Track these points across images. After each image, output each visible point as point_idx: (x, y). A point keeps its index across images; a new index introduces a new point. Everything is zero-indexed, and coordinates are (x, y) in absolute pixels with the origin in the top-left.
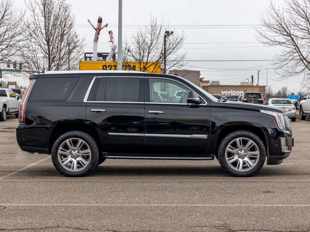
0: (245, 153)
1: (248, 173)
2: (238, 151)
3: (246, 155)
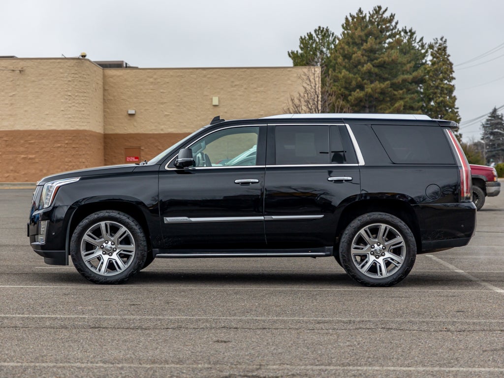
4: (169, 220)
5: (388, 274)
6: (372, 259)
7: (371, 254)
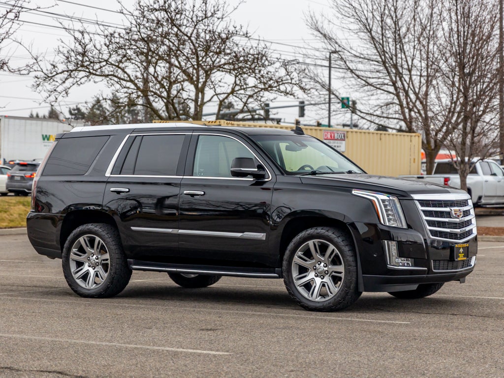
0: (326, 269)
1: (325, 304)
2: (315, 263)
3: (326, 272)
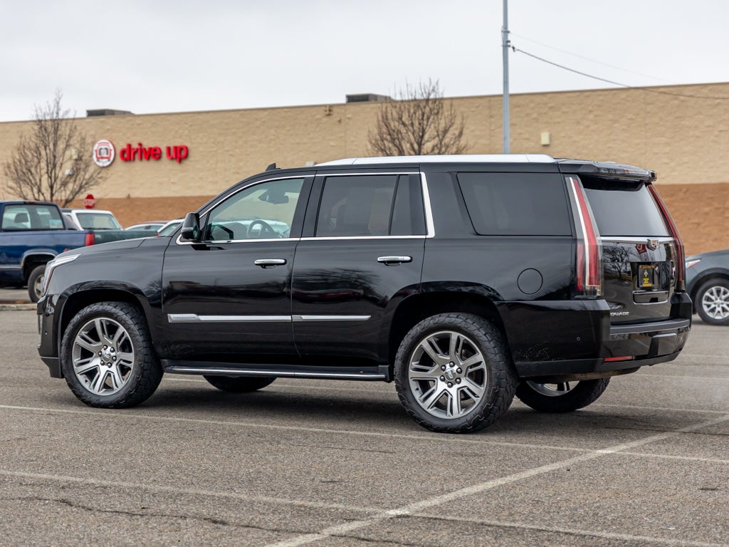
4: (173, 317)
5: (461, 413)
6: (441, 386)
7: (442, 380)
